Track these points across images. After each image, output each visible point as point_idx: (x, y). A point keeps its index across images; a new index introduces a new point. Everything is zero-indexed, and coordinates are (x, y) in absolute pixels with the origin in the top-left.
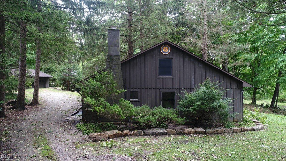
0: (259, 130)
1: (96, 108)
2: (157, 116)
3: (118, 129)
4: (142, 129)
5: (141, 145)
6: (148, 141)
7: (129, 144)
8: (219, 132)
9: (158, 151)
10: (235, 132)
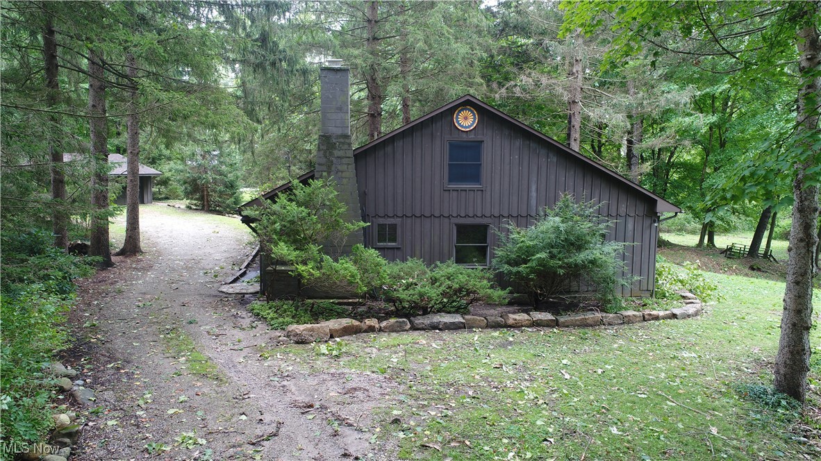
0: (689, 316)
1: (301, 268)
2: (443, 286)
3: (349, 316)
4: (407, 316)
5: (405, 351)
6: (420, 343)
7: (379, 350)
8: (588, 321)
9: (442, 365)
10: (627, 321)
